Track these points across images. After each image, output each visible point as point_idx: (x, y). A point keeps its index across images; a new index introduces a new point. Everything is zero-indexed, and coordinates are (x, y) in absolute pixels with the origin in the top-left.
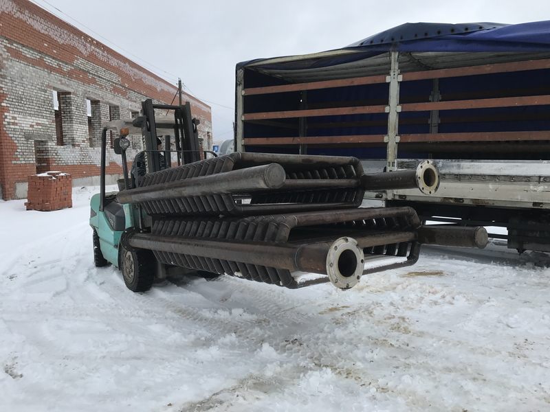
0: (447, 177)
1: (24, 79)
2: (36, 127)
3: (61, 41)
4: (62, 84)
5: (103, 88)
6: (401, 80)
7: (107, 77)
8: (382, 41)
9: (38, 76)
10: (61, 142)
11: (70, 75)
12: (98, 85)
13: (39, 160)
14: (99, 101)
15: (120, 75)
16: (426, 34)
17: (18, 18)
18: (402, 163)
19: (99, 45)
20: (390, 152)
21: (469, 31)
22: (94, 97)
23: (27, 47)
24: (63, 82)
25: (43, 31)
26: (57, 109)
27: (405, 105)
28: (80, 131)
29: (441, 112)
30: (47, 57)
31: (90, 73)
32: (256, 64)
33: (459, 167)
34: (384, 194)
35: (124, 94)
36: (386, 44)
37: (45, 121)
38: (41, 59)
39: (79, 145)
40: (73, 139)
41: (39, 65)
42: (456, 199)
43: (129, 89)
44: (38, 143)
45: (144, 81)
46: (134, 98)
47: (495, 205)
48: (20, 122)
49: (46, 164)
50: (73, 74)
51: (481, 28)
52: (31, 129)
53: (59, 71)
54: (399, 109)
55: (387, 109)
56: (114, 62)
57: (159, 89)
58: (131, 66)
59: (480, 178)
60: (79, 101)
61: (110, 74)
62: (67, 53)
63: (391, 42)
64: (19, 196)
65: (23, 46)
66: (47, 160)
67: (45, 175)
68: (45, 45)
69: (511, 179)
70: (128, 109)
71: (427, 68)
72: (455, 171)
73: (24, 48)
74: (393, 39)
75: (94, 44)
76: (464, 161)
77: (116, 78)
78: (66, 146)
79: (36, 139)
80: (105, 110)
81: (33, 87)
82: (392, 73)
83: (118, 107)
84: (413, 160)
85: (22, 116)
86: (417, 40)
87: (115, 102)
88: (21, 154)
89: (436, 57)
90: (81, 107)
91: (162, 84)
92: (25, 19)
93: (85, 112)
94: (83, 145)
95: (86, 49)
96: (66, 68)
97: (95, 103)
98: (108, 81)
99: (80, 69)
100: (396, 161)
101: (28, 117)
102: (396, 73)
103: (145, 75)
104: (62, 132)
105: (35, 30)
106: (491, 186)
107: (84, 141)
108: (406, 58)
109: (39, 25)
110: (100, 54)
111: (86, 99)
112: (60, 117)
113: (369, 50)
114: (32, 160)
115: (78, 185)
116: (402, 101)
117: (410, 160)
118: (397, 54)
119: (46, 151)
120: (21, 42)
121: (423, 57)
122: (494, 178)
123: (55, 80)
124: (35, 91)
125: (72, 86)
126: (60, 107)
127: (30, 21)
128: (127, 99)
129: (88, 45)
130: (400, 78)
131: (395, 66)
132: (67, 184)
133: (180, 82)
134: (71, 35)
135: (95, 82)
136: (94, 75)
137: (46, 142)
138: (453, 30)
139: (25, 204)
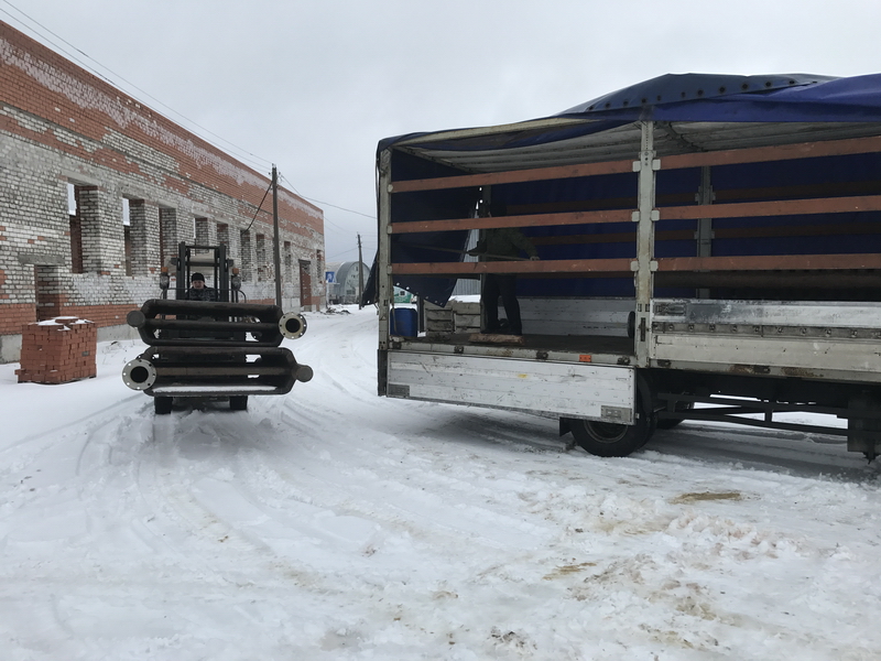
0: (740, 330)
1: (20, 165)
2: (38, 242)
3: (82, 104)
4: (83, 172)
5: (149, 180)
6: (658, 168)
7: (158, 162)
8: (626, 103)
9: (43, 159)
10: (78, 267)
11: (96, 158)
12: (142, 174)
13: (41, 297)
14: (143, 201)
15: (178, 159)
16: (700, 92)
17: (12, 66)
18: (663, 305)
19: (144, 110)
20: (641, 288)
21: (773, 87)
22: (134, 194)
23: (26, 112)
24: (85, 169)
25: (53, 88)
26: (74, 213)
27: (665, 209)
28: (110, 249)
29: (714, 221)
30: (58, 130)
31: (129, 156)
32: (412, 141)
33: (760, 312)
34: (632, 358)
35: (184, 190)
36: (632, 108)
37: (52, 233)
38: (49, 132)
39: (108, 273)
40: (99, 263)
41: (47, 143)
42: (756, 368)
43: (193, 182)
44: (40, 269)
45: (216, 168)
46: (200, 197)
47: (825, 377)
48: (12, 235)
49: (53, 304)
50: (102, 157)
51: (792, 82)
52: (29, 246)
53: (79, 151)
54: (656, 216)
55: (635, 217)
56: (168, 138)
57: (240, 182)
58: (195, 144)
59: (797, 331)
60: (110, 200)
61: (162, 157)
62: (91, 123)
63: (640, 104)
64: (6, 358)
65: (20, 110)
66: (55, 298)
67: (51, 322)
68: (57, 109)
69: (852, 333)
70: (190, 214)
71: (694, 149)
72: (754, 319)
73: (22, 115)
74: (644, 101)
75: (136, 109)
76: (769, 302)
77: (170, 164)
78: (86, 274)
79: (38, 263)
80: (152, 216)
81: (34, 178)
82: (643, 157)
83: (174, 210)
84: (681, 301)
85: (15, 226)
86: (684, 103)
87: (169, 202)
88: (12, 287)
89: (713, 130)
90: (113, 211)
91: (245, 174)
92: (23, 68)
93: (119, 219)
94: (115, 272)
95: (123, 118)
96: (90, 147)
97: (136, 203)
98: (159, 168)
99: (114, 149)
100: (651, 302)
101: (26, 227)
102: (650, 156)
103: (218, 159)
104: (80, 251)
105: (41, 85)
106: (817, 345)
107: (116, 266)
108: (663, 133)
109: (47, 78)
110: (146, 124)
111: (121, 198)
112: (79, 227)
113: (604, 118)
114: (30, 297)
115: (105, 339)
116: (660, 203)
117: (677, 301)
118: (651, 125)
119: (55, 282)
120: (16, 105)
121: (691, 130)
122: (821, 331)
123: (72, 166)
124: (38, 184)
125: (100, 176)
126: (78, 211)
127: (32, 71)
128: (188, 197)
129: (127, 111)
130: (657, 165)
131: (647, 144)
132: (88, 337)
133: (274, 170)
134: (100, 95)
135: (136, 170)
136: (136, 158)
137: (54, 267)
138: (745, 86)
139: (17, 372)
